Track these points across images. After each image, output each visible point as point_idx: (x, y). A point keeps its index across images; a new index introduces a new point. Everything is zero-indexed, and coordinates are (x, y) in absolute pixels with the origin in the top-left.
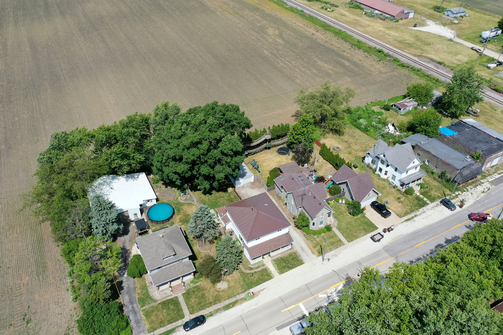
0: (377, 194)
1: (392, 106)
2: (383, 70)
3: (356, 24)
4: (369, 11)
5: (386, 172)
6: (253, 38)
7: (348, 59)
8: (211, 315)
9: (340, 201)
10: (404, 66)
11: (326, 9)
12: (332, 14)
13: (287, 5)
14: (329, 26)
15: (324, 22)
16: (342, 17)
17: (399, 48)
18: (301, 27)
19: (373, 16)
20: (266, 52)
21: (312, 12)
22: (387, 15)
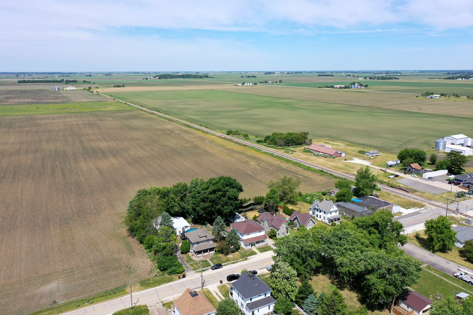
0: (314, 223)
1: (327, 193)
2: (323, 179)
3: (307, 159)
4: (316, 153)
5: (320, 216)
6: (240, 166)
7: (301, 175)
8: (225, 265)
9: (294, 229)
10: (337, 178)
11: (288, 152)
12: (292, 155)
13: (262, 151)
14: (290, 160)
15: (286, 159)
16: (298, 156)
17: (335, 170)
18: (271, 161)
19: (318, 156)
20: (249, 172)
21: (278, 154)
22: (327, 155)
